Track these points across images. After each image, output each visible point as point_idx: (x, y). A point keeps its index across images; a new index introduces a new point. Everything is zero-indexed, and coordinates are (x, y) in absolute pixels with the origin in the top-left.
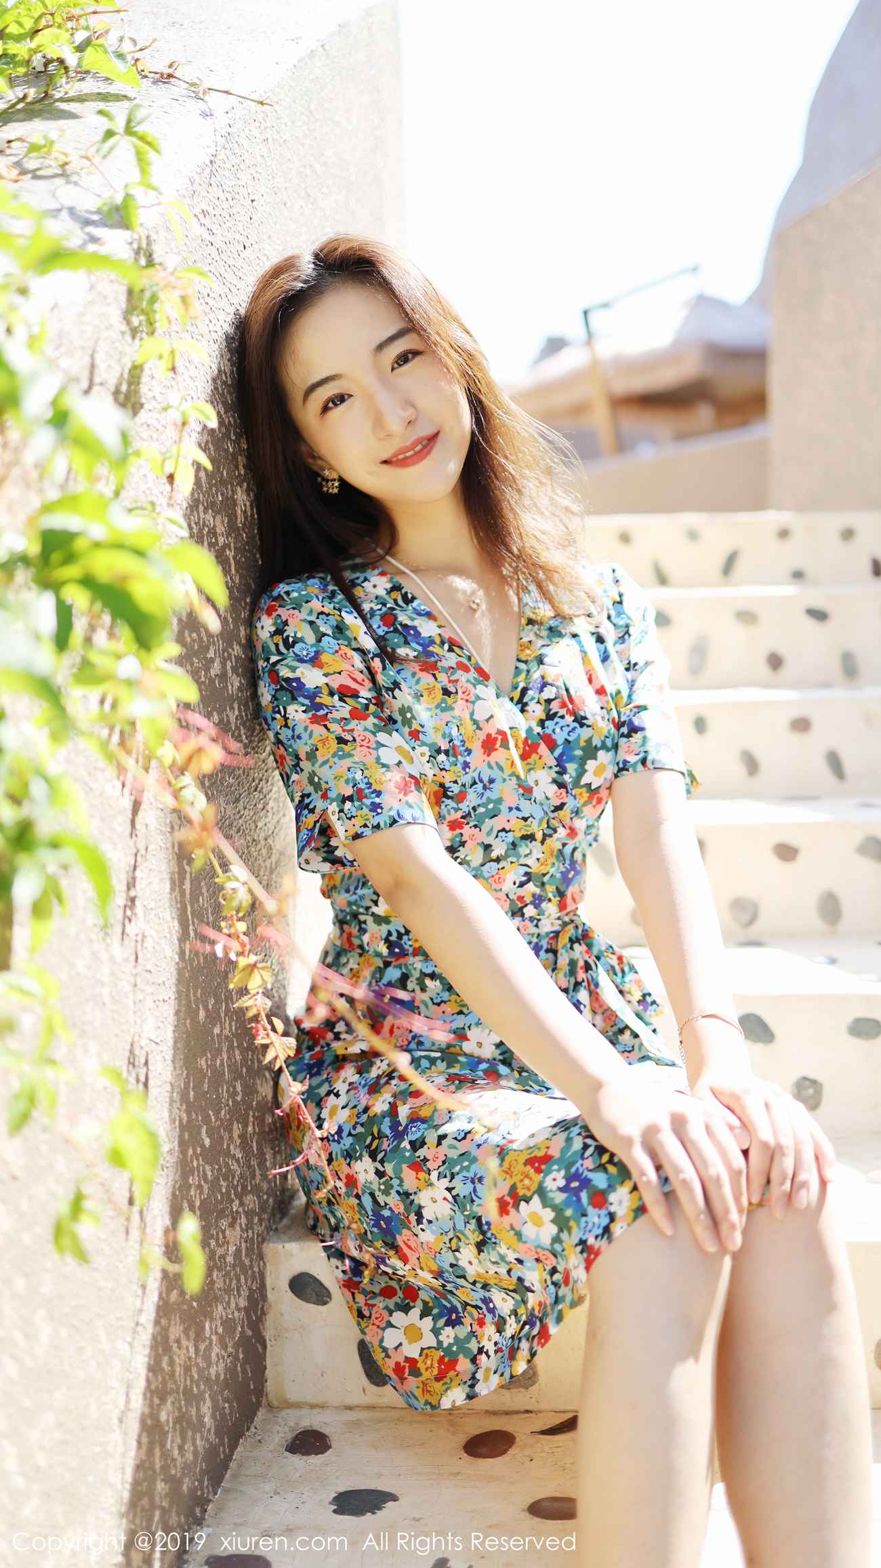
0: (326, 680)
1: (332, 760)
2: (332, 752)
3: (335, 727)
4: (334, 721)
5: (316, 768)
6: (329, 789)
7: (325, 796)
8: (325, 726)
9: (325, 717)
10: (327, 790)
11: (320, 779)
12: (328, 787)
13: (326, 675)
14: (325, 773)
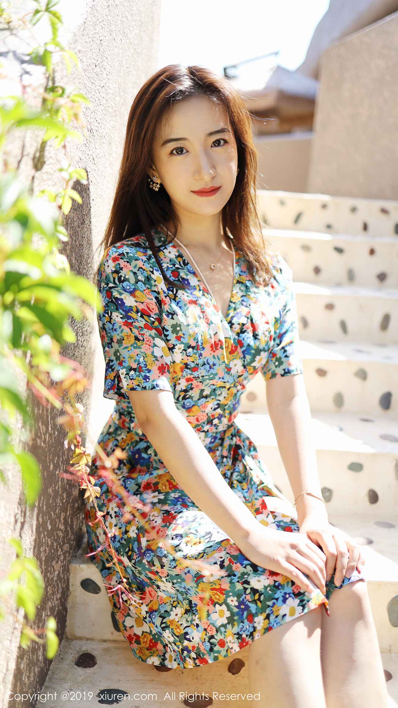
0: (136, 304)
1: (130, 348)
2: (131, 344)
3: (135, 330)
4: (136, 327)
5: (121, 349)
6: (124, 361)
7: (120, 364)
8: (131, 329)
9: (131, 324)
10: (122, 361)
11: (120, 354)
12: (123, 360)
13: (136, 301)
14: (124, 353)
